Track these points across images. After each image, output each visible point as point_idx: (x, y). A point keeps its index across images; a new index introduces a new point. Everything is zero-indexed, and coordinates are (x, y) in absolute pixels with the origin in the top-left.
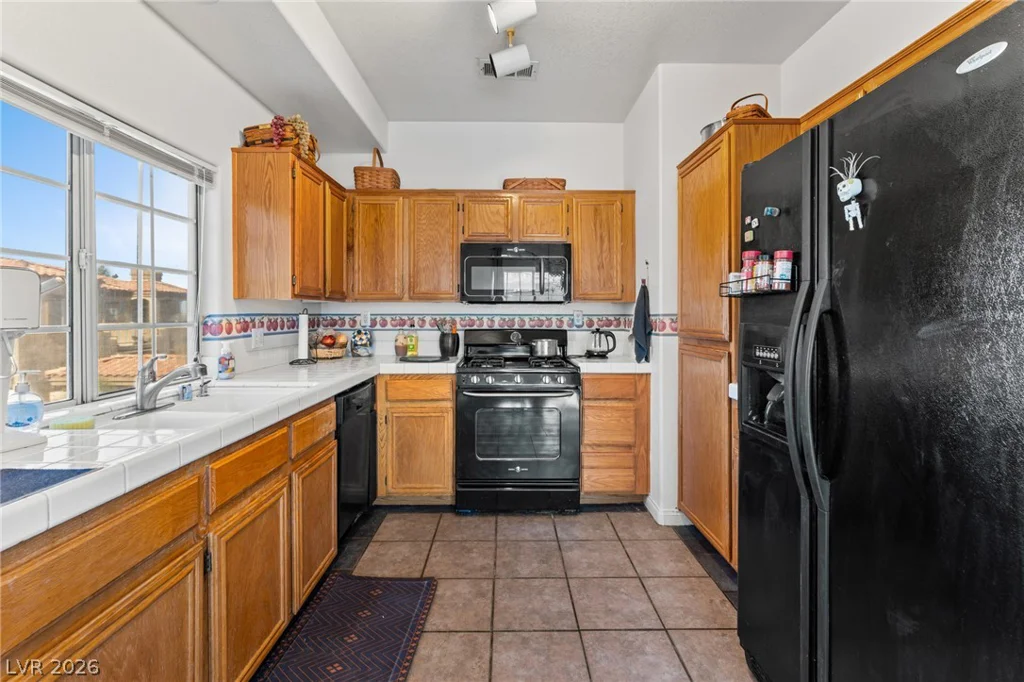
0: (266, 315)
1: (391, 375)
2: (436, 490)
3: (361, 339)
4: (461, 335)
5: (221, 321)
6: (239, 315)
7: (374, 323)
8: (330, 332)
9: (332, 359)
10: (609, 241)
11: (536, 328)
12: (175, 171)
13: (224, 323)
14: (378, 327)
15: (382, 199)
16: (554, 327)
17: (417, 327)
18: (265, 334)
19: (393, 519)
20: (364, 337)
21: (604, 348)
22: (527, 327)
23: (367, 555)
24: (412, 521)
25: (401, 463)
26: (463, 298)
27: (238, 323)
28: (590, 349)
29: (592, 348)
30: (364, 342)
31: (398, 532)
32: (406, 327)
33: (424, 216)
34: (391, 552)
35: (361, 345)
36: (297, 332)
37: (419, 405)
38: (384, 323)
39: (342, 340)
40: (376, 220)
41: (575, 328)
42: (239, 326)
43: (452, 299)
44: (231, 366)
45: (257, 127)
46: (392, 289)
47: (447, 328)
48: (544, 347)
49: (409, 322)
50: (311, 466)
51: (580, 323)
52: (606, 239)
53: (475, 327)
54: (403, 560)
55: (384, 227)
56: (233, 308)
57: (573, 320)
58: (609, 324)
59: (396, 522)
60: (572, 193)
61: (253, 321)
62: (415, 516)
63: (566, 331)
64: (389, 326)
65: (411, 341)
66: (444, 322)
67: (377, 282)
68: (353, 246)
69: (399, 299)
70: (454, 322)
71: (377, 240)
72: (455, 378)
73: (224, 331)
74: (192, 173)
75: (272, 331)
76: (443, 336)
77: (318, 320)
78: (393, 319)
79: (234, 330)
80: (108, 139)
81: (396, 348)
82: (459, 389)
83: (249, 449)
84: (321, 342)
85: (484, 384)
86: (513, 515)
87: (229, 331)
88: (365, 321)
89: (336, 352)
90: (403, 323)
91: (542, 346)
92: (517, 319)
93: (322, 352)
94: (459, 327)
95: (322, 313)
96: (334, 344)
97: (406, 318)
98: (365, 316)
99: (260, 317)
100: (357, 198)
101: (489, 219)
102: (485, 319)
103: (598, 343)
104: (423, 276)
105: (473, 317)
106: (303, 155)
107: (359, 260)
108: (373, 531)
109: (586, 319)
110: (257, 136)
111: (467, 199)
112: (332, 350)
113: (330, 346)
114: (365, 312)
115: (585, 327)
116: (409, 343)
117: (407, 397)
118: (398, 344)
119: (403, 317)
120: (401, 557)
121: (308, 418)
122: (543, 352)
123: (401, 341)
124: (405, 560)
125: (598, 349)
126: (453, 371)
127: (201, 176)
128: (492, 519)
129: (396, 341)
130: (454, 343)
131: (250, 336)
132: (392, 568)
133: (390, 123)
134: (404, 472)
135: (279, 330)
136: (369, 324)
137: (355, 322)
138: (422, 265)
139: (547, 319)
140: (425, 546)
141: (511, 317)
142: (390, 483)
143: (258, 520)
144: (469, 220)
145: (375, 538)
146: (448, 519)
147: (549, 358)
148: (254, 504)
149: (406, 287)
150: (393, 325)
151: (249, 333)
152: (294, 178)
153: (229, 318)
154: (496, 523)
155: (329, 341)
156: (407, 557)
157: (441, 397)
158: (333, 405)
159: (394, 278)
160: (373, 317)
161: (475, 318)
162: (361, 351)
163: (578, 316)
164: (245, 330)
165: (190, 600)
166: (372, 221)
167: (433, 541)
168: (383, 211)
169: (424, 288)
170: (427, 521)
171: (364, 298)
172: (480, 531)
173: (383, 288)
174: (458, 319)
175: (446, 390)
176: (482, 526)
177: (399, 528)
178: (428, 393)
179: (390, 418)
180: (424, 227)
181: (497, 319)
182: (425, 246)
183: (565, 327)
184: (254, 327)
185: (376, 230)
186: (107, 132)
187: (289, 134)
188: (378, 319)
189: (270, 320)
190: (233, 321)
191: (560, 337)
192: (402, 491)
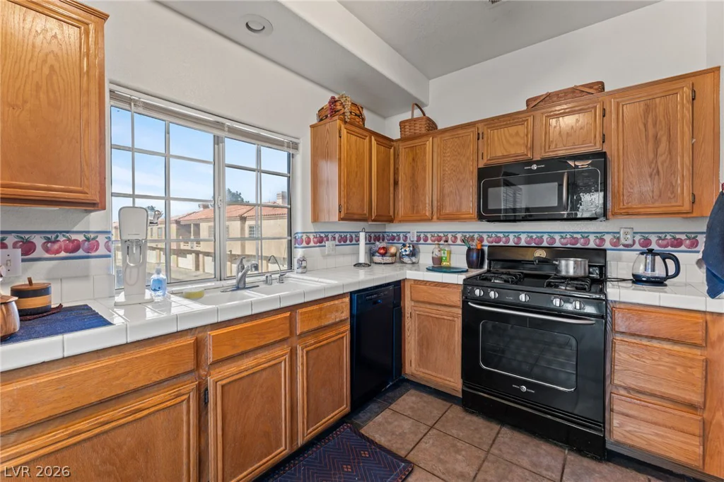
0: (337, 232)
1: (415, 280)
2: (447, 382)
3: (406, 251)
4: (486, 249)
5: (302, 236)
6: (315, 232)
7: (419, 239)
8: (383, 244)
9: (384, 264)
10: (669, 140)
11: (569, 246)
12: (270, 145)
13: (304, 237)
14: (422, 241)
15: (417, 142)
16: (592, 245)
17: (450, 242)
18: (336, 245)
19: (412, 396)
20: (408, 249)
21: (660, 272)
22: (557, 244)
23: (379, 418)
24: (425, 402)
25: (421, 353)
26: (481, 218)
27: (315, 237)
28: (636, 272)
29: (640, 270)
30: (407, 253)
31: (412, 408)
32: (442, 242)
33: (448, 150)
34: (396, 423)
35: (407, 255)
36: (359, 244)
37: (435, 307)
38: (426, 240)
39: (393, 250)
40: (413, 160)
41: (621, 247)
42: (316, 240)
43: (471, 219)
44: (303, 265)
45: (323, 108)
46: (424, 212)
47: (474, 245)
48: (569, 267)
49: (444, 239)
50: (316, 343)
51: (630, 242)
52: (664, 139)
53: (501, 244)
54: (400, 434)
55: (418, 164)
56: (311, 228)
57: (618, 239)
58: (678, 243)
59: (414, 398)
60: (613, 93)
61: (327, 236)
62: (431, 398)
63: (605, 250)
64: (429, 241)
65: (444, 253)
66: (472, 239)
67: (413, 207)
68: (398, 182)
69: (430, 220)
70: (481, 240)
71: (413, 175)
72: (461, 289)
73: (304, 242)
74: (282, 146)
75: (342, 243)
76: (469, 250)
77: (383, 236)
78: (432, 236)
79: (312, 242)
80: (227, 133)
81: (433, 258)
82: (467, 298)
83: (249, 324)
84: (378, 252)
85: (486, 297)
86: (518, 431)
87: (308, 242)
88: (413, 237)
89: (388, 259)
90: (439, 239)
91: (567, 266)
92: (545, 237)
93: (377, 259)
94: (485, 243)
95: (387, 231)
96: (386, 253)
97: (442, 235)
98: (413, 233)
99: (333, 234)
100: (401, 144)
101: (508, 142)
102: (511, 236)
103: (649, 267)
104: (447, 200)
105: (499, 235)
106: (347, 120)
107: (402, 193)
108: (394, 400)
109: (638, 238)
110: (324, 113)
111: (485, 127)
112: (384, 258)
113: (383, 255)
114: (413, 230)
115: (637, 246)
116: (443, 255)
117: (426, 300)
118: (434, 256)
119: (440, 234)
120: (400, 431)
121: (316, 307)
122: (567, 272)
123: (436, 252)
124: (402, 435)
125: (649, 273)
126: (461, 282)
127: (288, 147)
128: (496, 427)
129: (433, 253)
130: (478, 257)
131: (325, 246)
132: (389, 438)
133: (430, 81)
134: (423, 360)
135: (348, 242)
136: (415, 239)
137: (406, 237)
138: (447, 190)
139: (583, 237)
140: (423, 429)
141: (539, 235)
142: (413, 365)
143: (258, 374)
144: (488, 145)
145: (393, 406)
146: (457, 411)
147: (573, 279)
148: (254, 362)
149: (435, 209)
150: (432, 241)
151: (323, 244)
152: (340, 137)
153: (308, 235)
154: (498, 433)
155: (382, 251)
156: (405, 433)
157: (452, 304)
158: (347, 300)
159: (426, 204)
160: (418, 234)
161: (501, 235)
162: (406, 259)
163: (626, 234)
164: (321, 242)
165: (185, 418)
166: (411, 159)
167: (432, 427)
168: (418, 151)
169: (448, 209)
170: (437, 405)
171: (406, 220)
172: (478, 436)
173: (417, 212)
174: (485, 236)
175: (457, 298)
176: (483, 430)
177: (412, 405)
178: (442, 298)
179: (413, 314)
180: (449, 159)
181: (523, 237)
182: (449, 174)
183: (607, 245)
184: (328, 240)
185: (413, 167)
186: (226, 129)
187: (339, 107)
188: (422, 235)
189: (341, 236)
190: (311, 236)
191: (596, 256)
192: (422, 375)
